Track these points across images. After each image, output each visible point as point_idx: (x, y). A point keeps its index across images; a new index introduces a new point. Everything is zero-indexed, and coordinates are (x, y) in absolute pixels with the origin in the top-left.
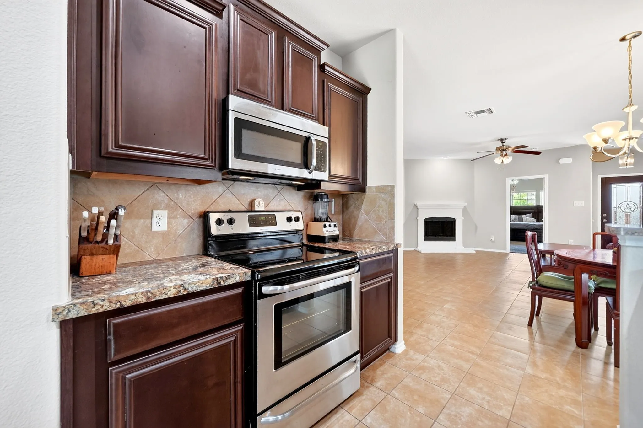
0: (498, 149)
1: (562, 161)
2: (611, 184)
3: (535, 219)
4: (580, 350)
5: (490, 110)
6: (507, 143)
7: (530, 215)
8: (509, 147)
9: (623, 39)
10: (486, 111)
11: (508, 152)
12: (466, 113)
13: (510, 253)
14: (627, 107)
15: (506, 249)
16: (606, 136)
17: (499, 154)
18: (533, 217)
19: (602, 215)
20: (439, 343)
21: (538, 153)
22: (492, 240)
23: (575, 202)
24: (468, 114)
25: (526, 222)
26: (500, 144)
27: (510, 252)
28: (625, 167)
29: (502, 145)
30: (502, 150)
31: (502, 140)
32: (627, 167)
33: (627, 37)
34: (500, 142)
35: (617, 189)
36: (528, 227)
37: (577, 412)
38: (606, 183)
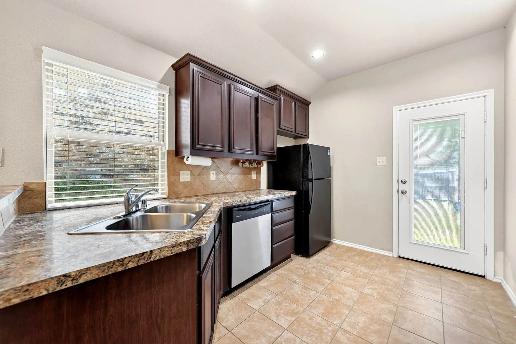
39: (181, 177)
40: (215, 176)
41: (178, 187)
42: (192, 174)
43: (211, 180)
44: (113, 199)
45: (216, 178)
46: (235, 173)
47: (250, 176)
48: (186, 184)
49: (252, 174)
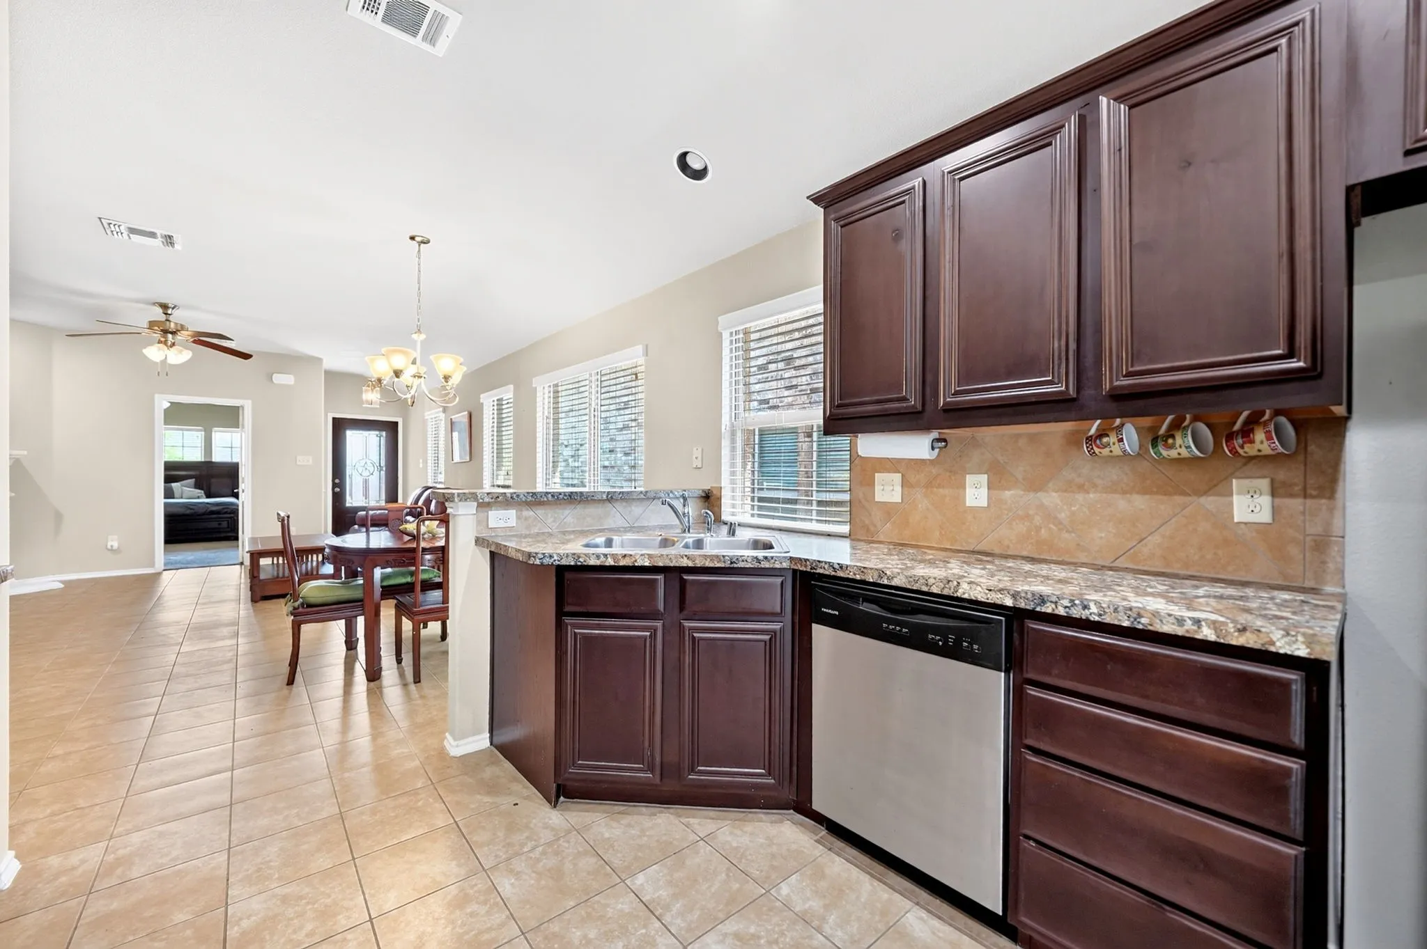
0: (152, 325)
1: (279, 379)
2: (345, 430)
3: (203, 492)
4: (372, 684)
5: (169, 240)
6: (177, 316)
7: (192, 481)
8: (183, 328)
9: (412, 238)
10: (159, 235)
11: (179, 337)
12: (100, 218)
13: (165, 573)
14: (416, 333)
15: (152, 565)
16: (398, 366)
17: (158, 336)
18: (197, 486)
19: (333, 481)
20: (123, 800)
21: (246, 356)
22: (112, 546)
23: (298, 458)
24: (106, 226)
25: (182, 498)
26: (158, 314)
27: (164, 570)
28: (370, 406)
29: (164, 320)
30: (166, 331)
31: (165, 307)
32: (372, 406)
33: (418, 239)
34: (160, 310)
35: (353, 438)
36: (191, 509)
37: (406, 750)
38: (340, 426)
39: (878, 488)
40: (984, 491)
41: (870, 515)
42: (905, 483)
43: (968, 504)
44: (772, 520)
45: (989, 498)
46: (1095, 486)
47: (1209, 502)
48: (888, 509)
49: (1231, 495)
